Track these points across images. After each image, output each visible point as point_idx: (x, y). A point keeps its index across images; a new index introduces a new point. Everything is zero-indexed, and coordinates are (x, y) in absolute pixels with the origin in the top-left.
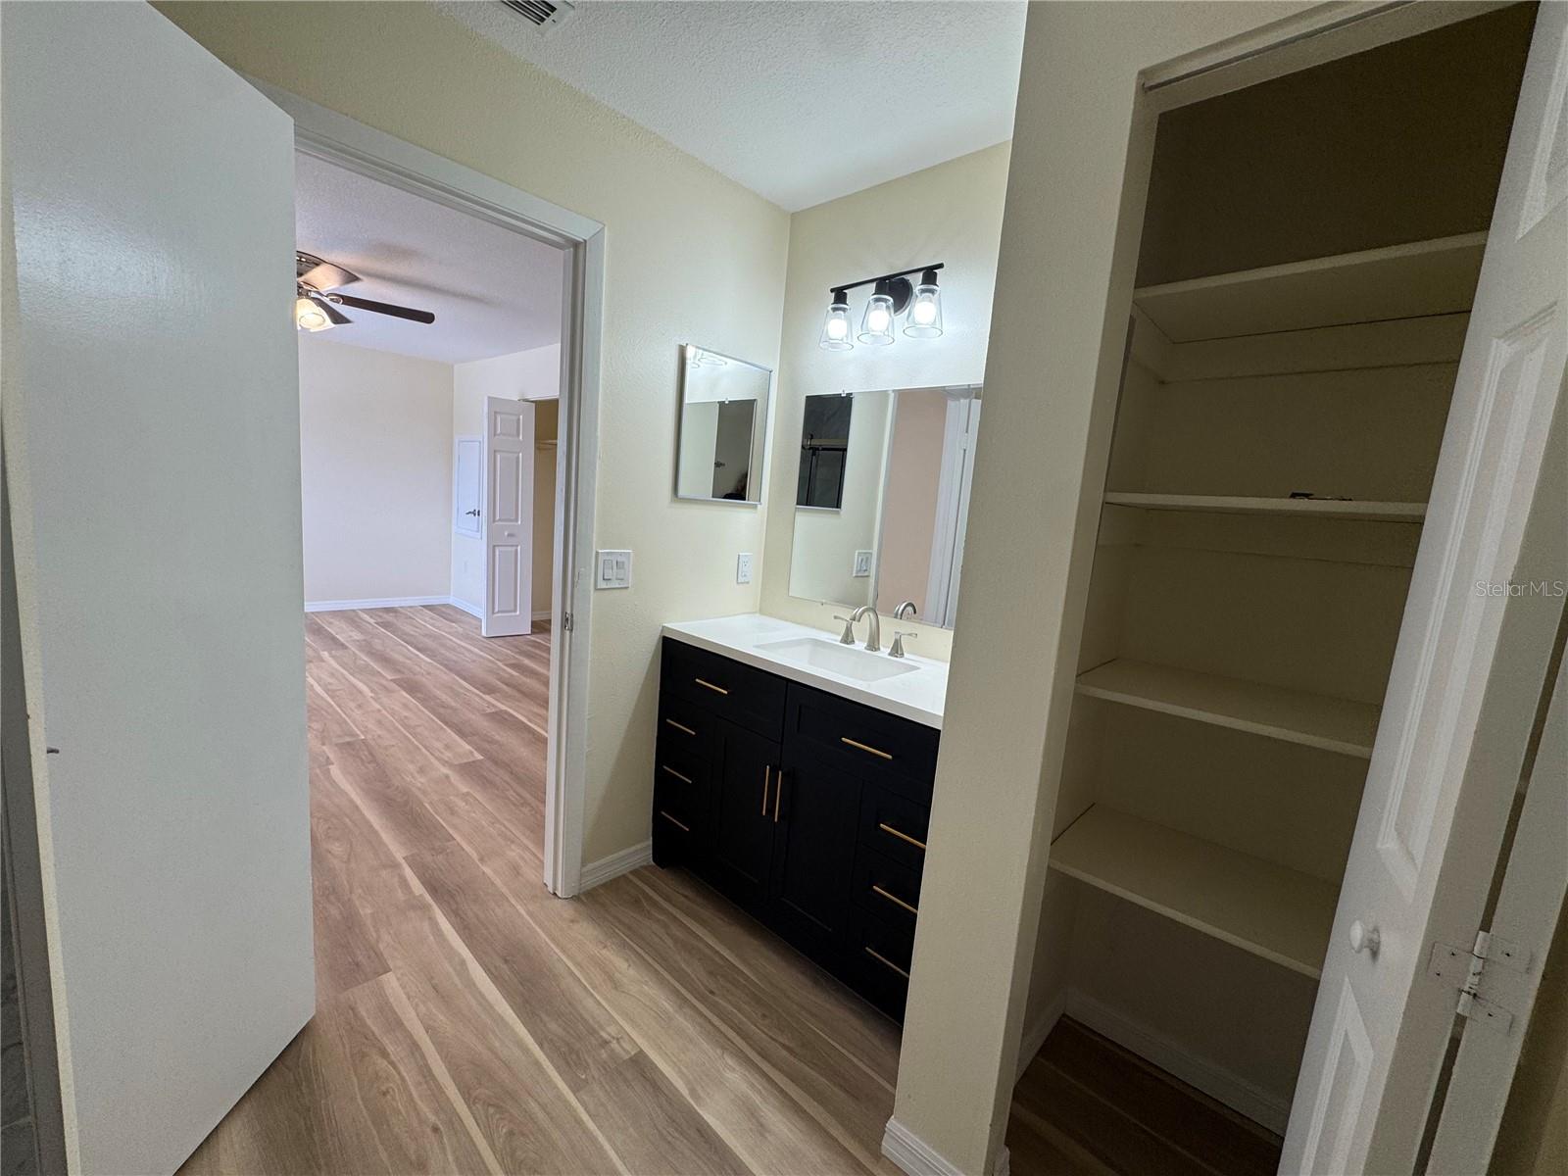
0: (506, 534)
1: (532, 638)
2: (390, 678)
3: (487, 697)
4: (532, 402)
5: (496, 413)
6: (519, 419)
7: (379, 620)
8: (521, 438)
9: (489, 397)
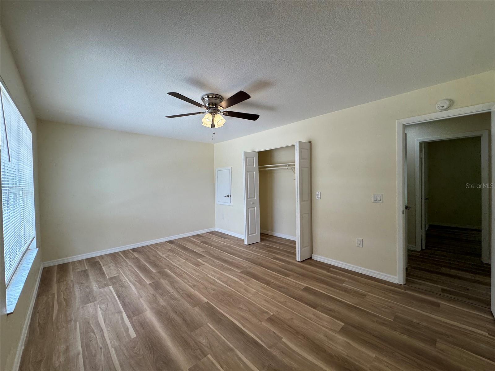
0: (252, 203)
1: (262, 243)
2: (239, 272)
3: (288, 278)
4: (257, 152)
5: (247, 157)
6: (253, 159)
7: (201, 241)
8: (254, 166)
9: (245, 152)
